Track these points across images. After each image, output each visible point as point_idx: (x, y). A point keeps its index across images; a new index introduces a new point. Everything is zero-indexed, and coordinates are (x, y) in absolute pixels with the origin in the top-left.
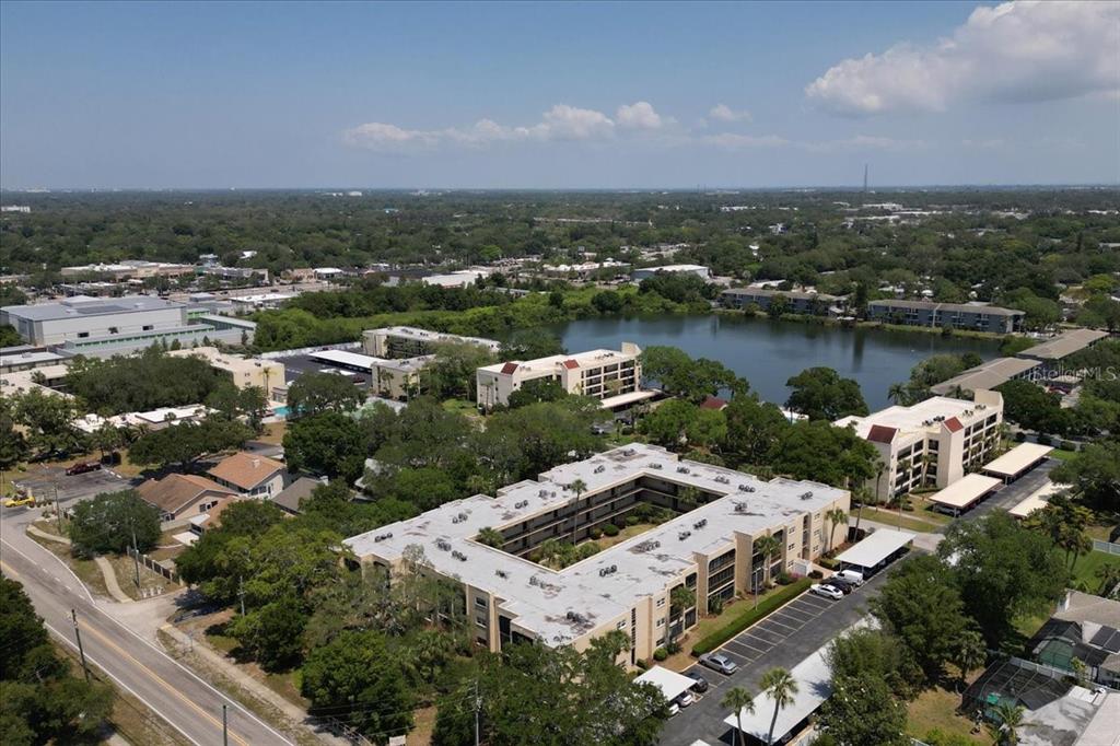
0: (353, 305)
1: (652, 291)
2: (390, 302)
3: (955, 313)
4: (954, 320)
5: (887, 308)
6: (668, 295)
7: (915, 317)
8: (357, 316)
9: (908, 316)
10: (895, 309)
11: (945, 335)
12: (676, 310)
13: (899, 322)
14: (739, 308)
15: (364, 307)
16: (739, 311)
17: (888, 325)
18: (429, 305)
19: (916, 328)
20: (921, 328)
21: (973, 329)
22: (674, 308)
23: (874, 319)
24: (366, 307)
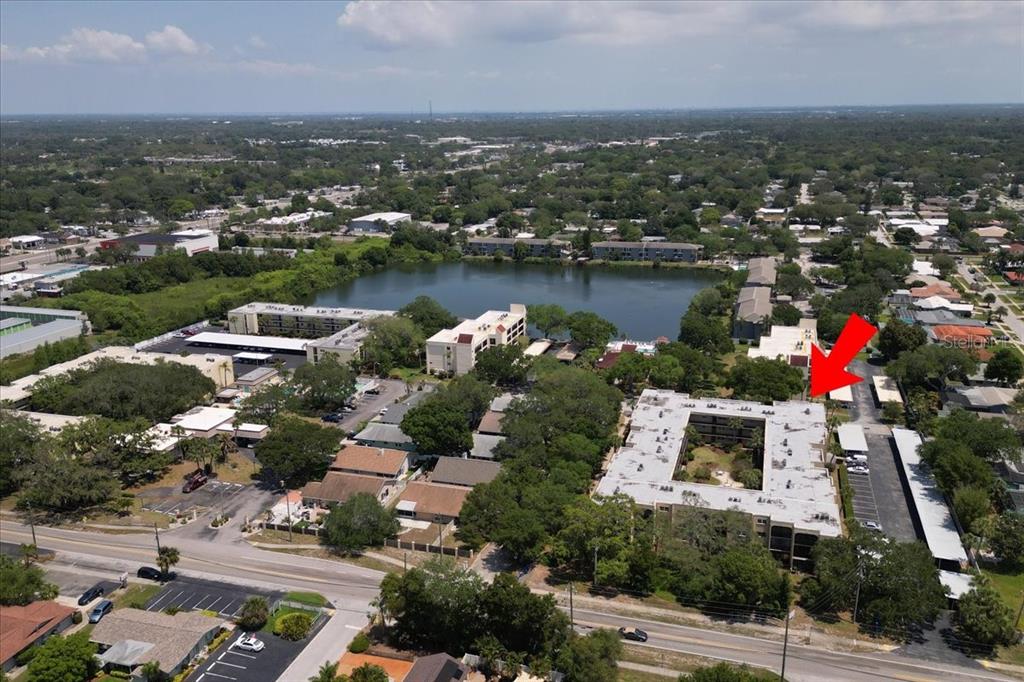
0: (142, 280)
1: (407, 244)
2: (173, 274)
3: (658, 250)
4: (658, 255)
5: (607, 249)
6: (422, 246)
7: (629, 254)
8: (148, 291)
9: (624, 254)
10: (613, 249)
11: (656, 267)
12: (434, 260)
13: (617, 259)
14: (484, 254)
15: (153, 282)
16: (486, 256)
17: (611, 262)
18: (209, 274)
19: (630, 263)
20: (635, 263)
21: (671, 261)
22: (432, 257)
23: (597, 258)
24: (154, 281)
